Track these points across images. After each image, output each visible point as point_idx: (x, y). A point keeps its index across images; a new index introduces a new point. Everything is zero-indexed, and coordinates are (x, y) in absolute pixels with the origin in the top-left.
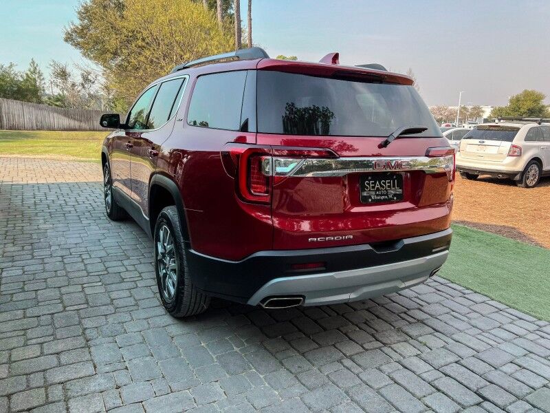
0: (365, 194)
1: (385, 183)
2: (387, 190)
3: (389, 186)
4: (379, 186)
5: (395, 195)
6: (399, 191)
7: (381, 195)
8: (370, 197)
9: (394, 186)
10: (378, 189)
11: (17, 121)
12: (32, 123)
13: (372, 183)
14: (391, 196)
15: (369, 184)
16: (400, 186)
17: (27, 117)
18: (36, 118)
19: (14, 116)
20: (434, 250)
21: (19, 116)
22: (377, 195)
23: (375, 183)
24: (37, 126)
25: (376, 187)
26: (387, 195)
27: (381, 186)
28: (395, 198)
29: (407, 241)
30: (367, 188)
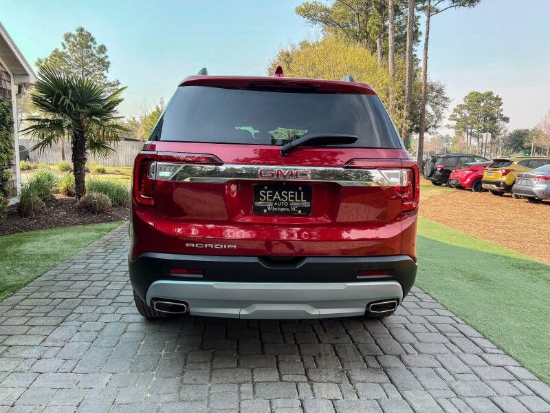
0: (259, 204)
1: (287, 195)
2: (289, 203)
3: (291, 198)
4: (279, 197)
5: (299, 208)
6: (306, 204)
7: (281, 207)
8: (266, 208)
9: (299, 199)
10: (277, 200)
13: (269, 194)
14: (294, 209)
15: (265, 194)
16: (307, 198)
20: (358, 277)
22: (275, 206)
23: (273, 194)
25: (275, 197)
26: (289, 207)
27: (281, 197)
28: (300, 211)
30: (263, 198)
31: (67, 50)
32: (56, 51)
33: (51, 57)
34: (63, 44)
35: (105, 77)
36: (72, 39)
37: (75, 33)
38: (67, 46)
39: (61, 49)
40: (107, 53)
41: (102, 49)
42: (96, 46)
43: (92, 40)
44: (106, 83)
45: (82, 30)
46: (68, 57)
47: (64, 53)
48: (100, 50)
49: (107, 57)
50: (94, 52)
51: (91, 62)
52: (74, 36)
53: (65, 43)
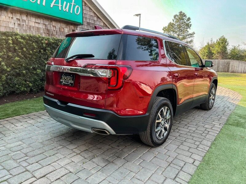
0: (61, 80)
1: (68, 78)
2: (68, 81)
3: (69, 79)
7: (66, 82)
8: (63, 82)
9: (71, 80)
10: (66, 80)
11: (236, 69)
12: (242, 70)
15: (63, 77)
17: (240, 67)
18: (244, 68)
19: (234, 67)
21: (237, 67)
22: (65, 82)
23: (65, 77)
24: (244, 71)
29: (69, 104)
31: (174, 22)
32: (170, 23)
33: (168, 26)
34: (173, 20)
35: (188, 31)
36: (177, 17)
37: (178, 14)
38: (175, 20)
39: (172, 22)
40: (190, 21)
41: (189, 19)
42: (186, 18)
43: (185, 16)
44: (188, 34)
45: (181, 12)
46: (174, 25)
47: (173, 23)
48: (188, 20)
49: (190, 22)
50: (185, 21)
51: (183, 25)
52: (178, 16)
53: (174, 19)
